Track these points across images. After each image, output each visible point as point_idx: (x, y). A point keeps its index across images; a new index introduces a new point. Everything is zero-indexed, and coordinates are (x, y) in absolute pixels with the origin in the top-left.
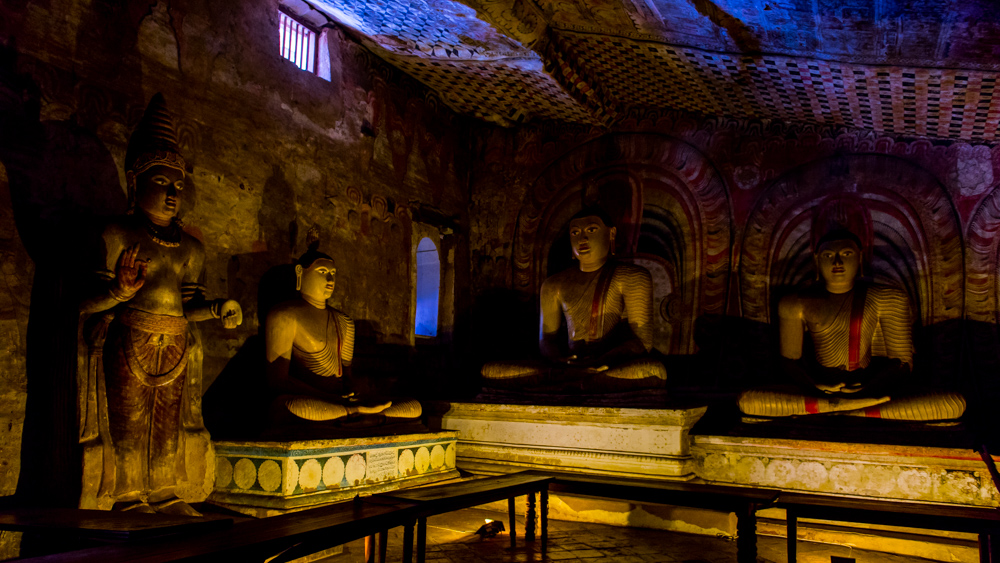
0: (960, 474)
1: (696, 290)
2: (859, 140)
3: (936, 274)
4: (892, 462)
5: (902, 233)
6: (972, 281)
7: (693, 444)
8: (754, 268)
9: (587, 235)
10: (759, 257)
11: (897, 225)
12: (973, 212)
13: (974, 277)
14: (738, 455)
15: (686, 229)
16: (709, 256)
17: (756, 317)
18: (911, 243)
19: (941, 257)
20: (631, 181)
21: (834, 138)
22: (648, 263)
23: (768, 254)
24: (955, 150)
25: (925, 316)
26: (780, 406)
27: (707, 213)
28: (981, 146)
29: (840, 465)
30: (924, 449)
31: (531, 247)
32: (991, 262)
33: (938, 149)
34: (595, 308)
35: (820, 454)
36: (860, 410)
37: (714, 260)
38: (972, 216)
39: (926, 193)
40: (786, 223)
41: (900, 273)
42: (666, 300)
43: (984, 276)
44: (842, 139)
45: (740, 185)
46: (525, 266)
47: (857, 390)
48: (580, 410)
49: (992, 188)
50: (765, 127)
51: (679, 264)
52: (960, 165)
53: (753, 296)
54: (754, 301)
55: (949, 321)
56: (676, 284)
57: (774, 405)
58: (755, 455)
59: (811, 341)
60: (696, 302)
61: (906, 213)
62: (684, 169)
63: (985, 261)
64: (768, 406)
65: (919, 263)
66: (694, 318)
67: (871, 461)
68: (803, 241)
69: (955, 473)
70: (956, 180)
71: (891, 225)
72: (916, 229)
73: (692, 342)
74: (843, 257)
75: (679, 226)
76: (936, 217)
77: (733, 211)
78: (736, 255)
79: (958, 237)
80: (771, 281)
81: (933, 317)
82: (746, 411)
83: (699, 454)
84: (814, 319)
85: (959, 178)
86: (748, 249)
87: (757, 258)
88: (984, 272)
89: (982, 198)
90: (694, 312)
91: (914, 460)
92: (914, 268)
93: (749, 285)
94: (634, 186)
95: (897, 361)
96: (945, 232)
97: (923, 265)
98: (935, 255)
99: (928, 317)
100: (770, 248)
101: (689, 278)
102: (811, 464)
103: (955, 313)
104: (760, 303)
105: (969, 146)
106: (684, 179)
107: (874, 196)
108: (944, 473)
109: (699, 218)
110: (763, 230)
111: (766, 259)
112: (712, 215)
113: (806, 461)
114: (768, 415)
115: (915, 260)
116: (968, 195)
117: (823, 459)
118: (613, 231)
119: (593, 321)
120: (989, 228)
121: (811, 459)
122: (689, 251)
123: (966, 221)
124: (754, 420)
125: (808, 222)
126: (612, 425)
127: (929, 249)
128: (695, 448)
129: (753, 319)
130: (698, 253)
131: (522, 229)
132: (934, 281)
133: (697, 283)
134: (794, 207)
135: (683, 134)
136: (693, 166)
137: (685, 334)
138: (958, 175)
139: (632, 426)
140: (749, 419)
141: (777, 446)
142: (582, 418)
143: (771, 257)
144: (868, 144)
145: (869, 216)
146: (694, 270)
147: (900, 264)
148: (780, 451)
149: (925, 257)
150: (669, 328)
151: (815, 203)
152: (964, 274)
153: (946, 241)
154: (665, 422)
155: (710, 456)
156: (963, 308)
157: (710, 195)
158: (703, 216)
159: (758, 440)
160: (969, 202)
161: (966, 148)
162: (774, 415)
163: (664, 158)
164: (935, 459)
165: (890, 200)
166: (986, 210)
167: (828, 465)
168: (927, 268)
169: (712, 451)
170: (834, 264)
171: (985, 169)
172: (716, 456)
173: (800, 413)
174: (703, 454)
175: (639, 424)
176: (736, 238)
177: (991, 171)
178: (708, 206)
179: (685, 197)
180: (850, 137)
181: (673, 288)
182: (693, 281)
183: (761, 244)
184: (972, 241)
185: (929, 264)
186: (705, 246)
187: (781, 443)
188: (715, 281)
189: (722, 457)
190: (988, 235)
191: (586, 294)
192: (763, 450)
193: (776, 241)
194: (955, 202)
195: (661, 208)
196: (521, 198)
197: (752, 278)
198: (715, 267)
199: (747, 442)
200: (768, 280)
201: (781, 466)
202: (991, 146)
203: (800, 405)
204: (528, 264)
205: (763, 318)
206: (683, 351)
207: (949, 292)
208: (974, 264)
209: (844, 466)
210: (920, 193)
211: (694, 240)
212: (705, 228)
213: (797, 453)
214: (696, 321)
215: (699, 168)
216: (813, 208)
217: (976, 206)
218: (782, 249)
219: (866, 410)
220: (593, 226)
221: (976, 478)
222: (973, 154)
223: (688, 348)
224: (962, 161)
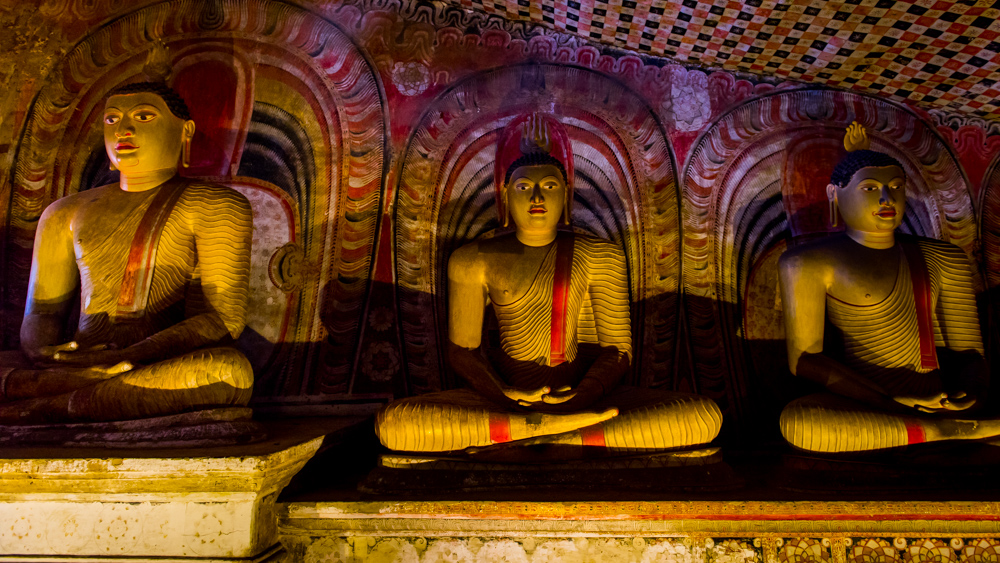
0: (734, 544)
1: (328, 240)
2: (558, 47)
3: (648, 230)
4: (633, 532)
5: (608, 174)
6: (689, 242)
7: (285, 521)
8: (415, 211)
9: (134, 124)
10: (423, 196)
11: (603, 162)
12: (690, 153)
13: (692, 237)
14: (370, 537)
15: (319, 145)
16: (351, 188)
17: (415, 283)
18: (619, 189)
19: (654, 209)
20: (237, 64)
21: (528, 40)
22: (255, 194)
23: (436, 193)
24: (668, 73)
25: (636, 288)
26: (448, 431)
27: (351, 124)
28: (697, 72)
29: (549, 544)
30: (683, 505)
31: (52, 155)
32: (710, 219)
33: (651, 69)
34: (135, 256)
35: (516, 525)
36: (574, 433)
37: (358, 194)
38: (688, 158)
39: (637, 123)
40: (462, 148)
41: (606, 228)
42: (281, 253)
43: (703, 236)
44: (537, 42)
45: (401, 88)
46: (36, 186)
47: (566, 399)
48: (27, 466)
49: (710, 124)
50: (438, 13)
51: (304, 197)
52: (675, 92)
53: (412, 252)
54: (413, 259)
55: (665, 296)
56: (298, 229)
57: (438, 431)
58: (402, 534)
59: (493, 322)
60: (326, 258)
61: (614, 147)
62: (321, 56)
63: (704, 217)
64: (429, 432)
65: (628, 214)
66: (322, 283)
67: (601, 532)
68: (485, 175)
69: (726, 544)
70: (670, 110)
71: (596, 162)
72: (625, 169)
73: (317, 321)
74: (545, 190)
75: (308, 140)
76: (649, 156)
77: (389, 124)
78: (390, 189)
79: (673, 184)
80: (439, 230)
81: (645, 290)
82: (391, 445)
83: (298, 540)
84: (502, 284)
85: (674, 109)
86: (408, 181)
87: (421, 196)
88: (702, 231)
89: (699, 136)
90: (324, 275)
91: (667, 525)
92: (622, 221)
93: (408, 235)
94: (241, 73)
95: (613, 350)
96: (658, 176)
97: (634, 218)
98: (647, 206)
99: (639, 289)
100: (439, 182)
101: (318, 221)
102: (501, 545)
103: (670, 285)
104: (422, 263)
105: (684, 69)
106: (319, 71)
107: (576, 122)
108: (710, 544)
109: (339, 132)
110: (430, 156)
111: (434, 198)
112: (359, 128)
113: (492, 539)
114: (428, 449)
115: (624, 210)
116: (684, 130)
117: (522, 534)
118: (189, 126)
119: (129, 279)
120: (707, 174)
121: (500, 535)
122: (321, 180)
123: (682, 164)
124: (404, 461)
125: (493, 148)
126: (103, 497)
127: (640, 198)
128: (290, 529)
129: (411, 286)
130: (335, 183)
131: (38, 123)
132: (646, 240)
133: (330, 229)
134: (473, 127)
135: (322, 6)
136: (334, 54)
137: (306, 310)
138: (672, 105)
139: (149, 497)
140: (395, 461)
141: (443, 515)
142: (31, 484)
143: (440, 196)
144: (568, 53)
145: (568, 147)
146: (326, 208)
147: (606, 214)
148: (449, 525)
149: (636, 208)
150: (282, 298)
151: (503, 123)
152: (681, 232)
153: (659, 188)
154: (220, 486)
155: (318, 543)
156: (680, 278)
157: (357, 98)
158: (345, 128)
159: (408, 506)
160: (684, 140)
161: (679, 72)
162: (438, 449)
163: (291, 37)
164: (699, 522)
165: (595, 129)
166: (704, 151)
167: (529, 543)
168: (638, 222)
169: (322, 533)
170: (533, 199)
171: (702, 100)
172: (329, 541)
173: (482, 444)
174: (306, 538)
175: (165, 491)
176: (392, 165)
177: (708, 103)
178: (353, 114)
179: (320, 98)
180: (547, 42)
181: (293, 236)
182: (325, 226)
183: (427, 176)
184: (689, 190)
185: (641, 217)
186: (345, 173)
187: (449, 510)
188: (357, 226)
189: (341, 543)
190: (707, 183)
191: (121, 228)
192: (417, 525)
193: (447, 173)
194: (669, 139)
195: (282, 110)
196: (44, 72)
197: (412, 225)
198: (358, 206)
199: (389, 511)
200: (434, 228)
201: (448, 553)
202: (708, 73)
203: (482, 429)
204: (42, 183)
205: (426, 286)
206: (302, 337)
207: (664, 256)
208: (690, 221)
209: (556, 544)
210: (631, 123)
211: (329, 163)
212: (347, 146)
213: (477, 525)
214: (327, 287)
215: (343, 57)
216: (499, 130)
217: (692, 146)
218: (456, 185)
219: (584, 432)
220: (147, 109)
221: (756, 550)
222: (689, 80)
223: (310, 331)
224: (677, 87)
